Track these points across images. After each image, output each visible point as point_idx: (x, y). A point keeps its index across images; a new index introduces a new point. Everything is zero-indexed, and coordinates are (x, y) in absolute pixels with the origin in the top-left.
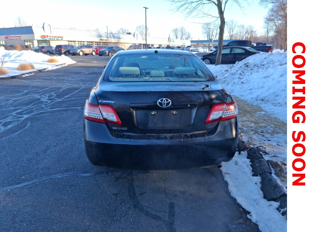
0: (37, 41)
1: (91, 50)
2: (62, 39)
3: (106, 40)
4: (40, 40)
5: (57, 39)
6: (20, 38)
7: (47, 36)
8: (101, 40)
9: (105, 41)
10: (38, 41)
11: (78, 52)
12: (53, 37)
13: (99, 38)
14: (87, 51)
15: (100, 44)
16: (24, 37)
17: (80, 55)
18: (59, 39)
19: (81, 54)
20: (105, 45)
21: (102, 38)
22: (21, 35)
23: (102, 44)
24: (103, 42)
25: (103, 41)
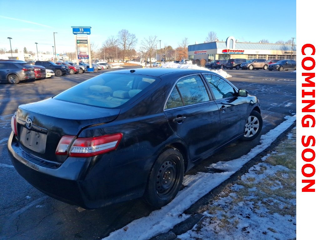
0: (218, 55)
1: (263, 64)
2: (242, 53)
3: (292, 53)
4: (221, 54)
5: (237, 53)
6: (205, 53)
7: (229, 50)
8: (286, 53)
9: (290, 54)
10: (220, 55)
11: (249, 65)
12: (234, 51)
13: (284, 51)
14: (258, 65)
15: (283, 58)
16: (209, 51)
17: (249, 69)
18: (239, 53)
19: (251, 68)
20: (289, 58)
21: (288, 51)
22: (206, 50)
23: (286, 57)
24: (287, 56)
25: (288, 54)
